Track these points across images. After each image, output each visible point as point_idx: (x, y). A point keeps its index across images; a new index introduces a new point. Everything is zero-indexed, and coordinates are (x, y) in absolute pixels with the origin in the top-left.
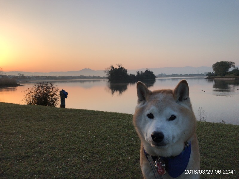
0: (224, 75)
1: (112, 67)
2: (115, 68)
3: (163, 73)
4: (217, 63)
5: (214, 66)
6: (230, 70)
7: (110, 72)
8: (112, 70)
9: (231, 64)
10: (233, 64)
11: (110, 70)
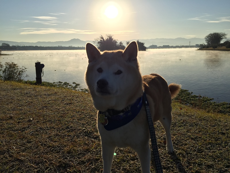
0: (216, 47)
1: (102, 38)
2: (105, 38)
3: (155, 44)
4: (209, 35)
5: (206, 37)
6: (222, 42)
7: (99, 43)
8: (101, 40)
9: (223, 36)
10: (225, 36)
11: (99, 41)
